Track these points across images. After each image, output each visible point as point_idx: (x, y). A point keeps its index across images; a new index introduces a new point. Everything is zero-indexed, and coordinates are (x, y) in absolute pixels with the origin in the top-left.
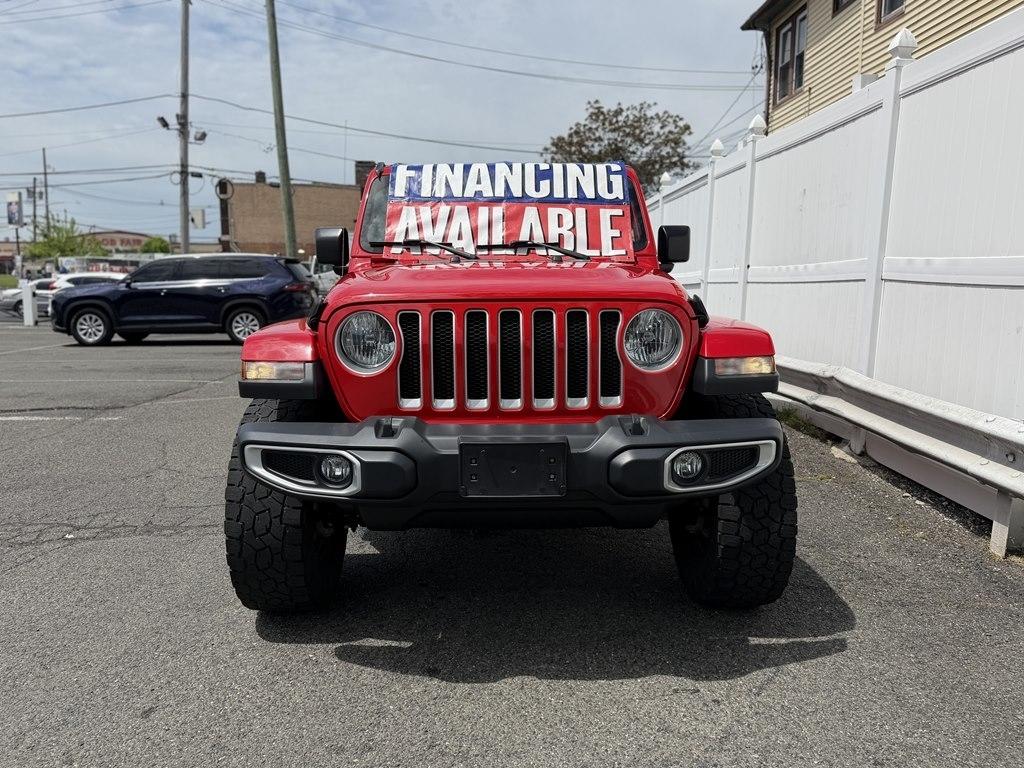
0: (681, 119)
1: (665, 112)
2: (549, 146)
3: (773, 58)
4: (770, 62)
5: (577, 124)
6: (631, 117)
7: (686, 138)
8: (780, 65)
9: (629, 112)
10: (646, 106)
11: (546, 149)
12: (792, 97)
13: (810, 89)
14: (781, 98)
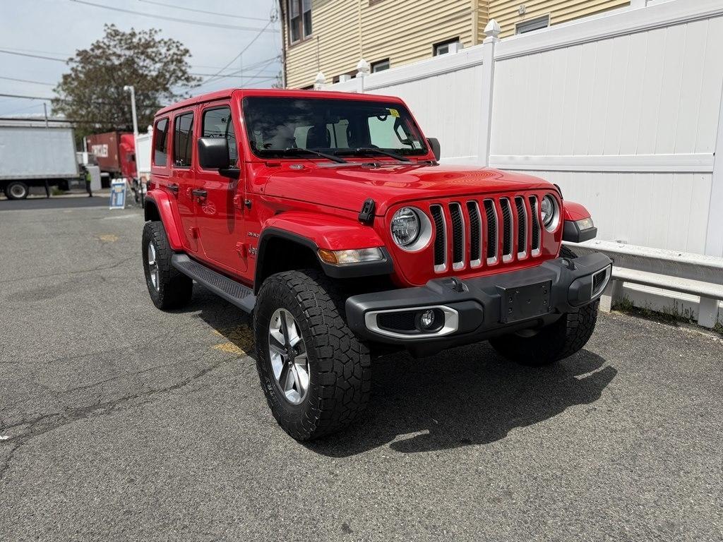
0: (181, 45)
1: (170, 40)
2: (74, 56)
3: (285, 12)
4: (283, 15)
5: (98, 42)
6: (143, 41)
7: (186, 59)
8: (291, 18)
9: (141, 36)
10: (153, 32)
12: (303, 42)
13: (318, 38)
14: (295, 40)
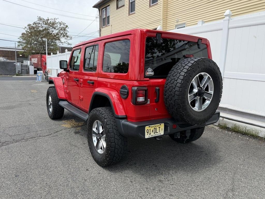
0: (65, 24)
1: (61, 22)
2: (26, 26)
3: (101, 16)
4: (100, 17)
5: (35, 22)
6: (52, 22)
7: (67, 29)
8: (103, 18)
9: (51, 20)
10: (55, 19)
11: (26, 27)
12: (106, 26)
13: (112, 25)
14: (104, 26)
